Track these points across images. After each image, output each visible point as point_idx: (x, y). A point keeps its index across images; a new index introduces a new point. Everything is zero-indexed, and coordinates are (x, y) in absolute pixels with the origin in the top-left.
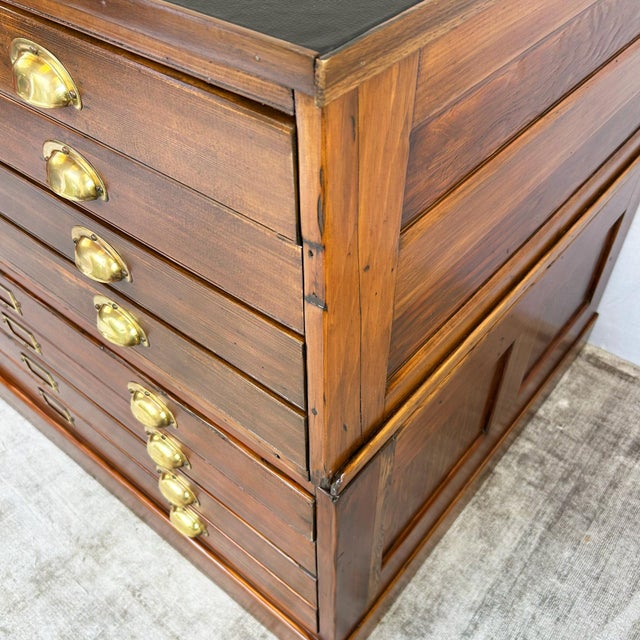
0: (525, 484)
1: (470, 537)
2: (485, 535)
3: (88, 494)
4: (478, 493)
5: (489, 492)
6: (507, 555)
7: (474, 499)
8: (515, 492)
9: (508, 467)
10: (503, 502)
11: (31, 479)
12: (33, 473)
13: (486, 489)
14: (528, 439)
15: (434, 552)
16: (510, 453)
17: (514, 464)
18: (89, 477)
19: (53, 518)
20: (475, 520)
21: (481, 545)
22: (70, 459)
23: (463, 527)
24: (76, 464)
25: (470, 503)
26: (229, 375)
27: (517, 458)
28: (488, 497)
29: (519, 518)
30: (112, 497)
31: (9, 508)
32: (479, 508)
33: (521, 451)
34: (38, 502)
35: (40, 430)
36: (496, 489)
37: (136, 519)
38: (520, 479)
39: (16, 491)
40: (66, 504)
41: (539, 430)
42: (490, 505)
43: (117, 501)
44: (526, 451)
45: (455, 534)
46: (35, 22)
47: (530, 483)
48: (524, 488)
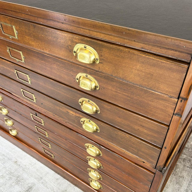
0: (186, 167)
1: (174, 184)
2: (178, 183)
3: (57, 179)
4: (173, 171)
5: (176, 170)
6: (186, 189)
7: (173, 173)
8: (184, 170)
9: (180, 162)
10: (181, 173)
11: (39, 176)
12: (39, 174)
13: (175, 170)
14: (184, 154)
15: (164, 189)
16: (180, 159)
17: (182, 161)
18: (57, 174)
19: (48, 187)
20: (174, 179)
21: (177, 186)
22: (50, 169)
23: (171, 181)
24: (52, 170)
25: (172, 174)
26: (132, 139)
27: (182, 160)
28: (176, 172)
29: (187, 177)
30: (65, 180)
31: (34, 185)
32: (175, 175)
33: (183, 158)
34: (42, 183)
35: (39, 161)
36: (178, 169)
37: (74, 186)
38: (185, 166)
39: (35, 180)
40: (51, 183)
41: (187, 151)
42: (178, 174)
43: (67, 181)
44: (185, 158)
45: (169, 183)
46: (88, 39)
47: (187, 167)
48: (186, 168)
